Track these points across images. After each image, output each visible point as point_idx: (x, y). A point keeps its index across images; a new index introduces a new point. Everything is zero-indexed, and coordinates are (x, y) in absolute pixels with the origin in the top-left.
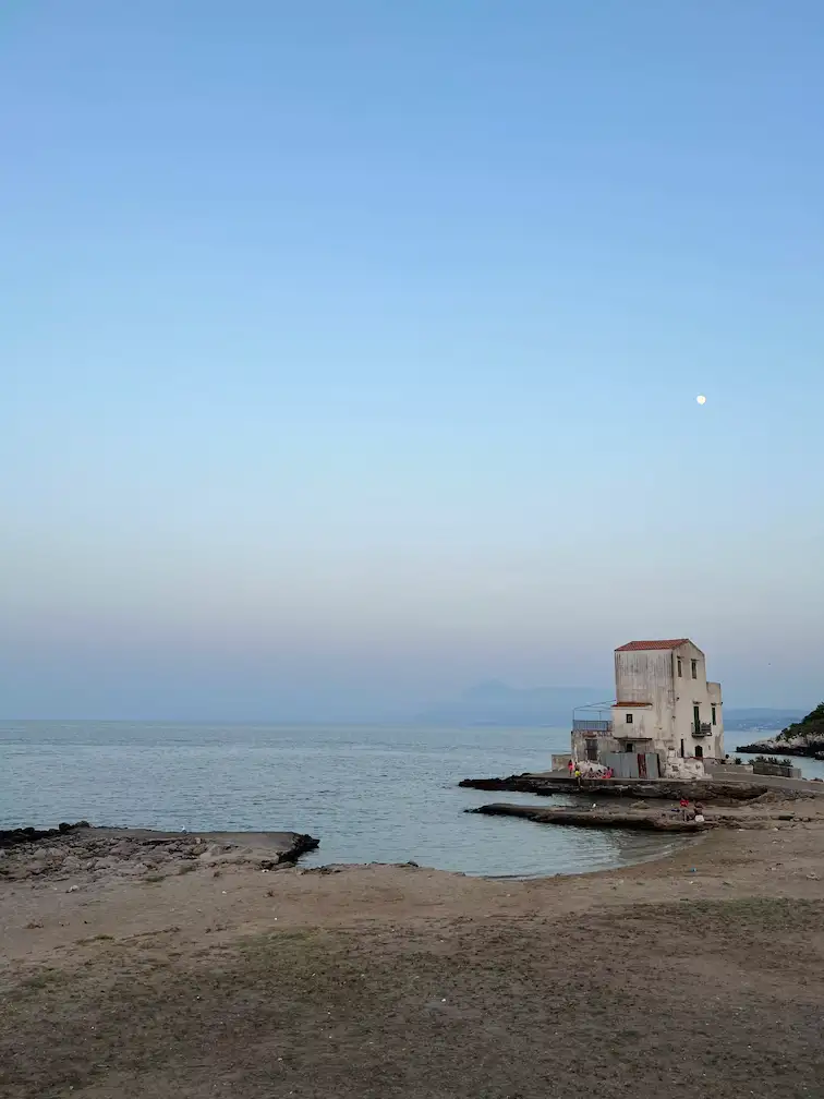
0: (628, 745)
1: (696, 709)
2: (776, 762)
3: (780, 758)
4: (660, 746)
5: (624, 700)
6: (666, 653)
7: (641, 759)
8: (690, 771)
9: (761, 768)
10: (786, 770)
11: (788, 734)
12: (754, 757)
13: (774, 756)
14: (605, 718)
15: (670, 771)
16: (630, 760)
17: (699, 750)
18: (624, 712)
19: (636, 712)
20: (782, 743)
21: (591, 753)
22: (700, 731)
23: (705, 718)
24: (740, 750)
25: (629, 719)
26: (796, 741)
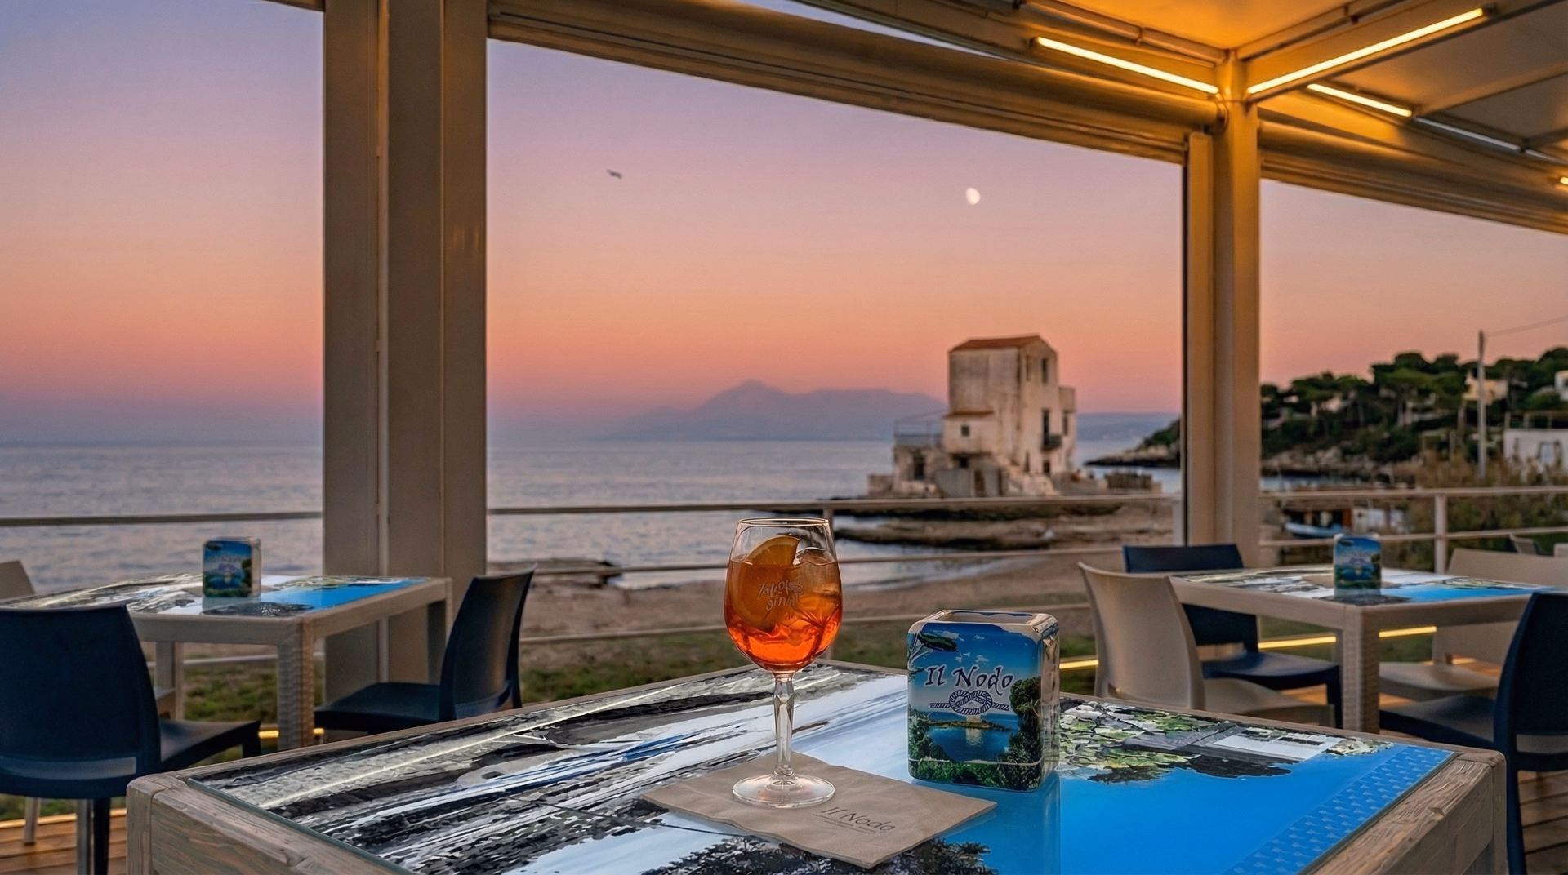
0: (963, 460)
1: (1046, 419)
2: (1135, 476)
3: (1140, 471)
4: (1003, 461)
5: (960, 408)
6: (1012, 353)
7: (979, 479)
8: (1034, 487)
9: (1115, 483)
10: (1146, 484)
11: (1149, 443)
12: (1110, 471)
13: (1132, 470)
14: (934, 430)
15: (1012, 489)
16: (965, 478)
17: (1047, 467)
18: (958, 424)
19: (974, 424)
20: (1143, 454)
21: (919, 471)
22: (1050, 443)
23: (1056, 428)
24: (1091, 464)
25: (965, 431)
26: (1160, 451)
